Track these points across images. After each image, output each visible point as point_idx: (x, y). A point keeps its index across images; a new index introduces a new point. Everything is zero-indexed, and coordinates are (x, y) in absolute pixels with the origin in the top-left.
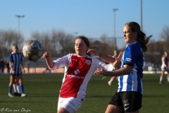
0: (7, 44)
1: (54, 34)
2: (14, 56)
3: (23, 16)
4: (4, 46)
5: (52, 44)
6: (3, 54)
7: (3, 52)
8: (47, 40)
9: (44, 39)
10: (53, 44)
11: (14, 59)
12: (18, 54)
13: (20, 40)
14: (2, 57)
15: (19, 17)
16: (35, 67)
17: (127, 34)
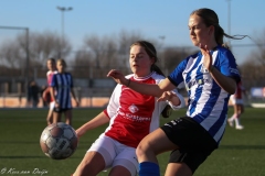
0: (42, 56)
1: (124, 39)
2: (58, 77)
3: (70, 9)
4: (36, 59)
5: (120, 57)
6: (36, 74)
7: (35, 70)
8: (111, 50)
9: (106, 48)
10: (123, 57)
11: (59, 82)
12: (66, 74)
13: (64, 50)
14: (33, 80)
15: (63, 9)
16: (91, 97)
17: (196, 31)
